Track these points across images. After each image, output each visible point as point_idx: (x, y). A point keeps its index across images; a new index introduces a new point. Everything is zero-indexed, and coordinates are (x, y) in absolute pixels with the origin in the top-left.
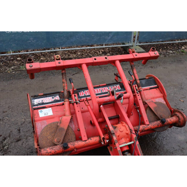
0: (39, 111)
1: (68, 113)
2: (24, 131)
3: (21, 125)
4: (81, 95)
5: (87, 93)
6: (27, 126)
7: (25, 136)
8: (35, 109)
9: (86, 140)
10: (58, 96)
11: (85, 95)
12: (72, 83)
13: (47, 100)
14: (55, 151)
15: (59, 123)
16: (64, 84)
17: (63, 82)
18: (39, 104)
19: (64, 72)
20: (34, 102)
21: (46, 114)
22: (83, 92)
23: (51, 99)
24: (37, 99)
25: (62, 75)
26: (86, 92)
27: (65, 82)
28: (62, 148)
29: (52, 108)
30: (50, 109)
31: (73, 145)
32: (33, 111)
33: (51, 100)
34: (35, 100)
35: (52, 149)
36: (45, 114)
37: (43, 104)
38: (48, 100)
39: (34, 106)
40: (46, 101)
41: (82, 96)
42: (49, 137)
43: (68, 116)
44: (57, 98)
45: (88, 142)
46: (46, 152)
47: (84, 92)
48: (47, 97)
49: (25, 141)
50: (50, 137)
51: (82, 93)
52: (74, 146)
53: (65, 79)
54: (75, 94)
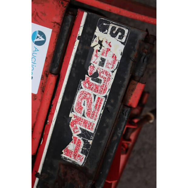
0: (48, 32)
10: (80, 160)
13: (89, 101)
20: (113, 35)
23: (85, 122)
33: (78, 120)
38: (85, 108)
39: (90, 25)
40: (85, 96)
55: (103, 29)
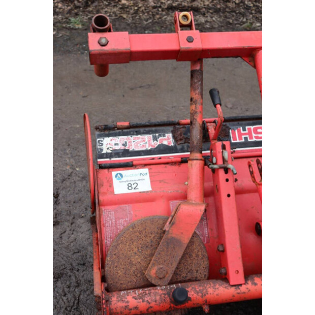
0: (114, 173)
1: (195, 194)
2: (68, 199)
3: (62, 182)
4: (235, 139)
5: (254, 135)
6: (75, 186)
7: (69, 214)
8: (101, 167)
9: (241, 285)
10: (170, 135)
11: (246, 138)
12: (218, 106)
13: (138, 143)
14: (148, 306)
15: (168, 223)
16: (193, 107)
17: (191, 99)
18: (116, 153)
19: (198, 68)
20: (102, 144)
21: (134, 186)
22: (242, 132)
23: (149, 141)
24: (111, 138)
25: (192, 76)
26: (249, 129)
27: (199, 101)
28: (168, 300)
29: (150, 169)
30: (146, 170)
31: (200, 294)
32: (96, 173)
33: (150, 145)
34: (106, 139)
35: (141, 297)
36: (130, 186)
37: (126, 153)
39: (102, 156)
41: (238, 141)
42: (137, 259)
43: (196, 204)
44: (168, 139)
45: (247, 291)
46: (124, 304)
47: (244, 130)
48: (138, 133)
49: (68, 229)
50: (139, 260)
51: (239, 131)
52: (204, 298)
53: (198, 91)
54: (224, 143)
55: (102, 150)
